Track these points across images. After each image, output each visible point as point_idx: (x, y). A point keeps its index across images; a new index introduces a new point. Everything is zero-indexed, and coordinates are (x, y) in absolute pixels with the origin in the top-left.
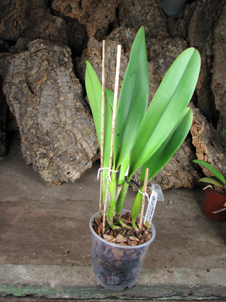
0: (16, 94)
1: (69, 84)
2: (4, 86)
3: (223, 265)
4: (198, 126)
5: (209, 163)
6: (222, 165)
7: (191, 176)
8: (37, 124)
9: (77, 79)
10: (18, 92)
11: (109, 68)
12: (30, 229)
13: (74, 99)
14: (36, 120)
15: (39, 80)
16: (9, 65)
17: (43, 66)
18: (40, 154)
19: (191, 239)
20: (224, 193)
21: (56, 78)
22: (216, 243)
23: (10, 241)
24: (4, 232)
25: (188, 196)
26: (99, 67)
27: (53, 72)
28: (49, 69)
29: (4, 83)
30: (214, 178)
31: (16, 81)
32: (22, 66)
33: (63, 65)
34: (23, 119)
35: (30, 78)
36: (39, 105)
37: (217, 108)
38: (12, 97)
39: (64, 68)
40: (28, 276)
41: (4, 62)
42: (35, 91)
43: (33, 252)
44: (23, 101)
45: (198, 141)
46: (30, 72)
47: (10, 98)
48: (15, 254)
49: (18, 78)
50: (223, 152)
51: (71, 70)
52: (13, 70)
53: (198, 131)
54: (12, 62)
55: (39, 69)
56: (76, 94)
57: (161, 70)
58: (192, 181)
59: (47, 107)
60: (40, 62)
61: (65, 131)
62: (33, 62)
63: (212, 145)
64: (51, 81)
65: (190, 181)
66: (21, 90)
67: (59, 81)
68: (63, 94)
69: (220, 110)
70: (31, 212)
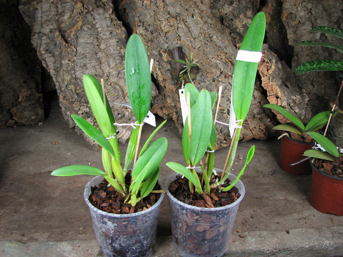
0: (47, 45)
1: (110, 29)
2: (32, 38)
3: (305, 225)
4: (268, 65)
5: (283, 107)
6: (299, 109)
7: (263, 125)
8: (76, 79)
9: (119, 22)
10: (49, 43)
11: (155, 4)
12: (75, 201)
13: (117, 45)
14: (74, 73)
15: (74, 25)
16: (36, 12)
17: (76, 9)
18: (82, 114)
19: (267, 198)
20: (304, 141)
21: (94, 22)
22: (296, 200)
23: (52, 216)
24: (45, 206)
25: (262, 149)
26: (144, 5)
27: (89, 16)
28: (85, 13)
29: (33, 34)
30: (291, 125)
31: (46, 30)
32: (51, 12)
33: (101, 6)
34: (58, 75)
35: (62, 25)
36: (75, 56)
37: (290, 43)
38: (44, 50)
39: (103, 10)
40: (74, 254)
41: (29, 8)
42: (69, 39)
43: (79, 227)
44: (57, 53)
45: (269, 83)
46: (62, 18)
47: (42, 51)
48: (58, 230)
49: (48, 27)
50: (300, 94)
51: (111, 11)
52: (42, 17)
53: (268, 71)
54: (38, 8)
55: (72, 14)
56: (120, 39)
57: (220, 3)
58: (264, 131)
59: (86, 57)
60: (72, 4)
61: (109, 84)
62: (64, 5)
63: (286, 86)
64: (88, 26)
65: (262, 130)
66: (53, 40)
67: (98, 26)
68: (103, 41)
69: (294, 45)
70: (76, 181)
